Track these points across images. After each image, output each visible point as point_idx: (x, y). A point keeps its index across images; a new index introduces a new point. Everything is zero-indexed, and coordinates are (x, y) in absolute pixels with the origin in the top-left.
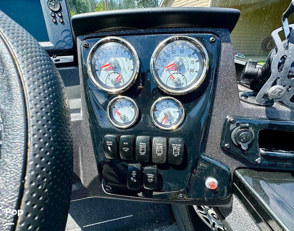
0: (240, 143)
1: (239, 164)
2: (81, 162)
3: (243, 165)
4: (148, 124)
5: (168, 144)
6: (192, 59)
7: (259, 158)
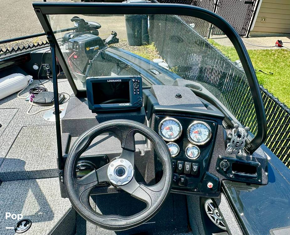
0: (223, 168)
1: (224, 178)
2: (146, 171)
3: (226, 178)
4: (183, 156)
5: (191, 165)
6: (205, 130)
7: (232, 175)
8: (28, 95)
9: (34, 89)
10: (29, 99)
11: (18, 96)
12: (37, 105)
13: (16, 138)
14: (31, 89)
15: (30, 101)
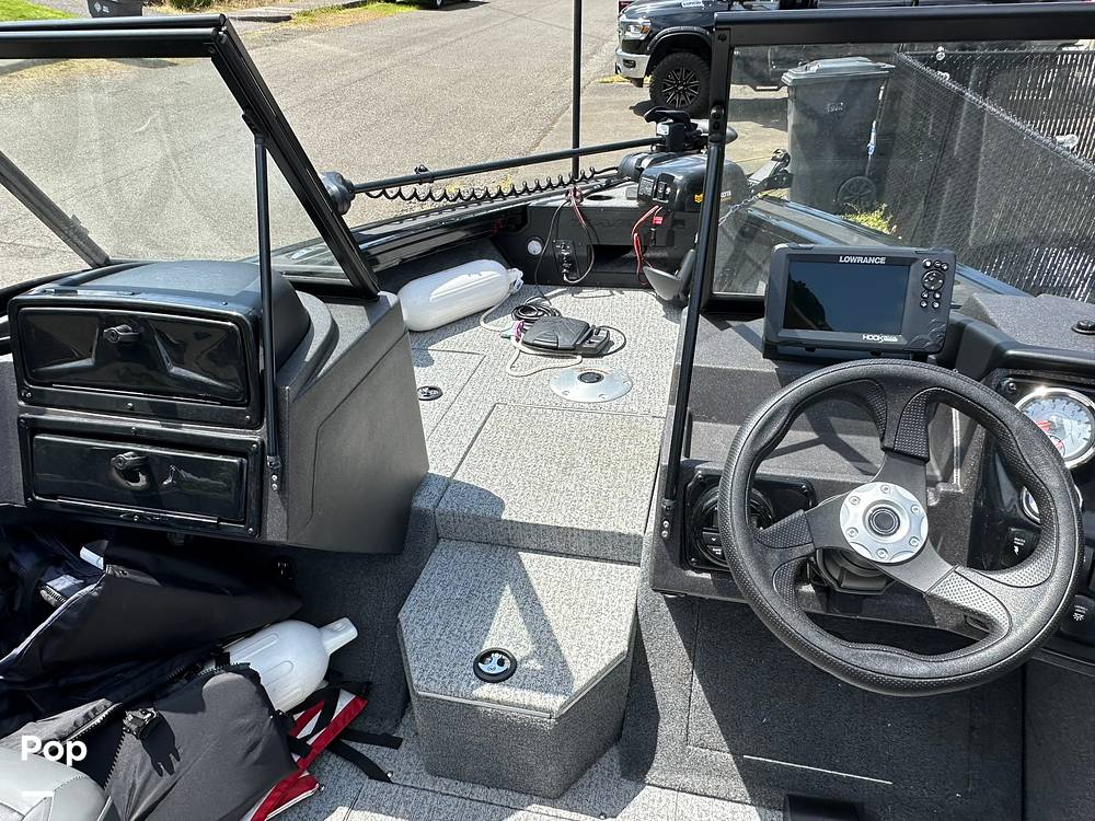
8: (509, 323)
9: (526, 309)
10: (512, 332)
11: (482, 323)
12: (533, 352)
13: (480, 429)
14: (517, 308)
15: (513, 339)
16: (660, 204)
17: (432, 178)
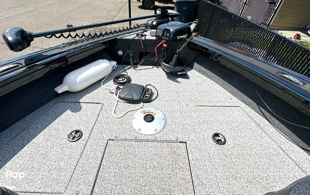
10: (114, 91)
11: (102, 85)
12: (123, 101)
14: (115, 77)
15: (115, 94)
16: (165, 40)
17: (75, 29)
